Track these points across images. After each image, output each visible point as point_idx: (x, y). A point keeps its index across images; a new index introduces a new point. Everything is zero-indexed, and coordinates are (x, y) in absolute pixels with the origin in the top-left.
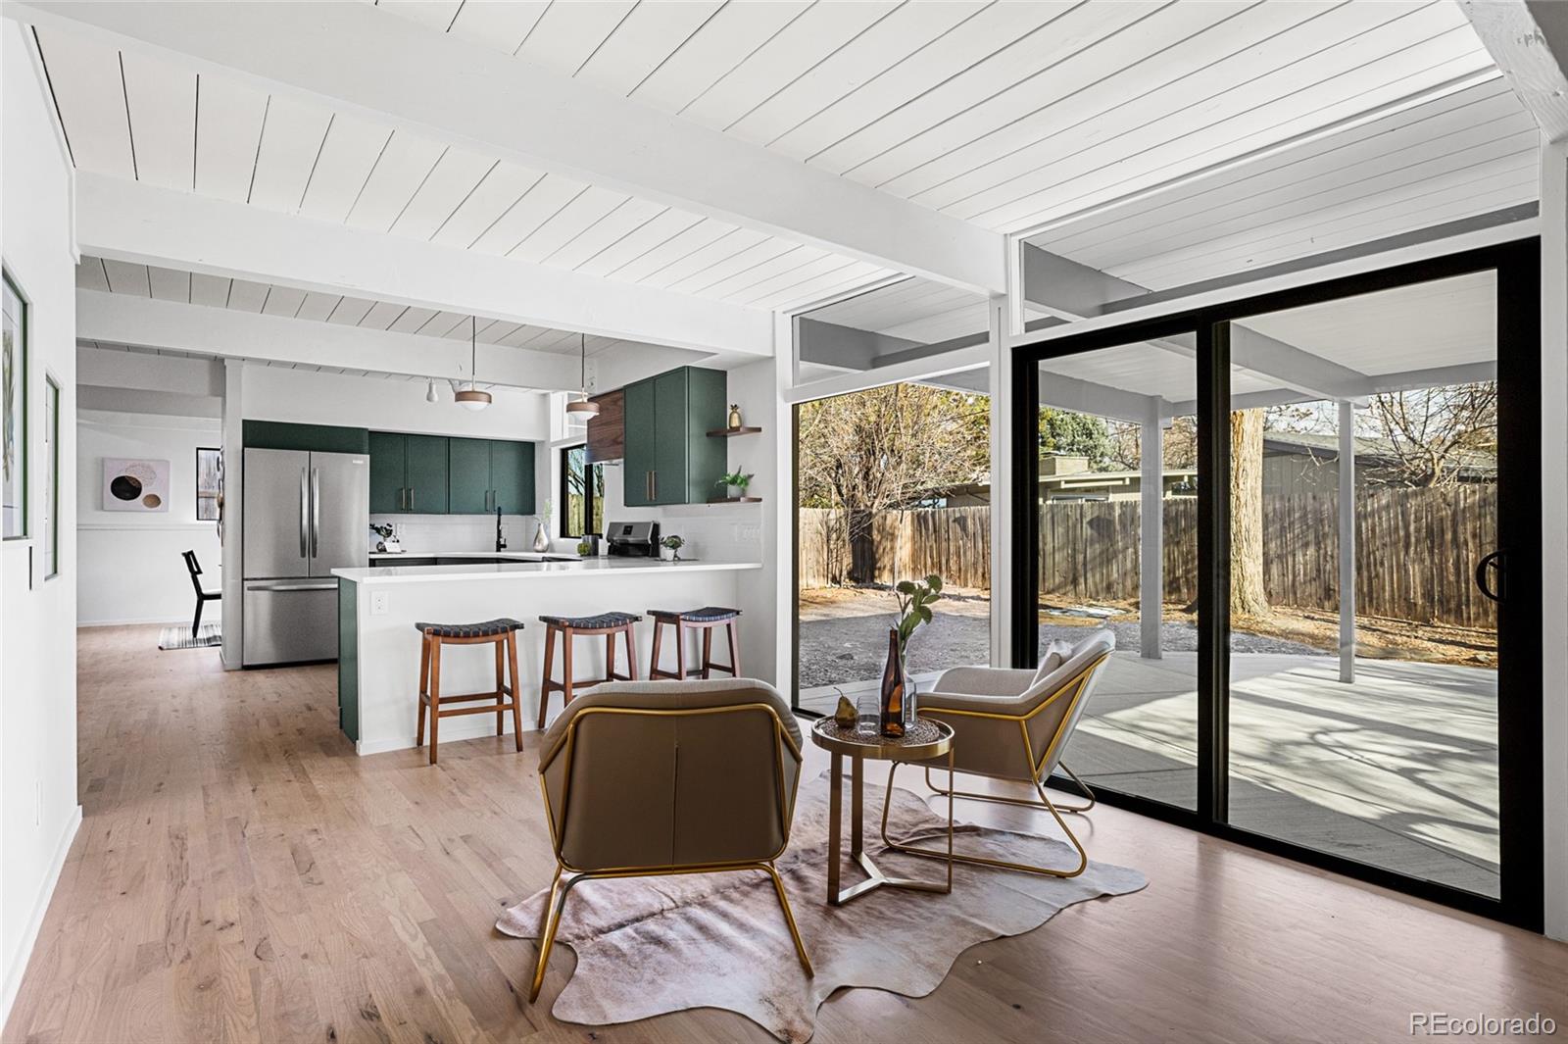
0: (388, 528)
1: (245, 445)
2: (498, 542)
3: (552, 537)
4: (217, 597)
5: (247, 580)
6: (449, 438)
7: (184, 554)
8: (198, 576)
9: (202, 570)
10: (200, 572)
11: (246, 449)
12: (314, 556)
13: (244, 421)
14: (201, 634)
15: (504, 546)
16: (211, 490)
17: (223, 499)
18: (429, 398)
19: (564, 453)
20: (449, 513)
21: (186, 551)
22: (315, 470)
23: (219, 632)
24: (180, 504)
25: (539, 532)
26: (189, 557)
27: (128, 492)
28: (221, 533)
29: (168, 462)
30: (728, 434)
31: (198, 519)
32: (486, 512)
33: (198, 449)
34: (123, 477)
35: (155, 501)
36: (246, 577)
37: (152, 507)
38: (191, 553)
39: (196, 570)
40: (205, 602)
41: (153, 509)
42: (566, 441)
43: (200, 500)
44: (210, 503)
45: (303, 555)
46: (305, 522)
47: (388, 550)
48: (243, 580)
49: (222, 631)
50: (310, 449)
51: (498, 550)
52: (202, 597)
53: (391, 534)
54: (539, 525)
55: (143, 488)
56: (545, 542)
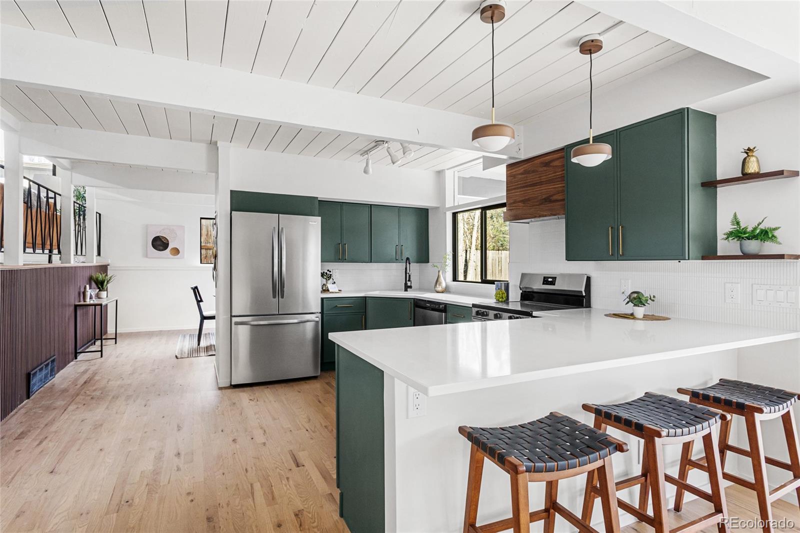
0: (328, 273)
1: (233, 209)
2: (406, 284)
3: (447, 281)
4: (213, 318)
5: (234, 316)
6: (371, 205)
7: (192, 288)
8: (201, 303)
9: (203, 300)
10: (201, 301)
11: (233, 212)
12: (282, 297)
13: (231, 191)
14: (203, 343)
15: (410, 287)
16: (208, 245)
17: (216, 251)
18: (366, 171)
19: (455, 215)
20: (371, 262)
21: (194, 286)
22: (282, 228)
23: (213, 342)
24: (191, 253)
25: (438, 277)
26: (195, 289)
27: (161, 246)
28: (215, 278)
29: (184, 226)
30: (718, 186)
31: (201, 263)
32: (396, 261)
33: (201, 218)
34: (158, 237)
35: (176, 251)
36: (233, 314)
37: (174, 256)
38: (196, 288)
39: (199, 299)
40: (205, 321)
41: (175, 257)
42: (459, 206)
43: (202, 250)
44: (208, 254)
45: (274, 297)
46: (276, 269)
47: (330, 290)
48: (231, 316)
49: (216, 342)
50: (279, 213)
51: (406, 290)
52: (203, 318)
53: (330, 277)
54: (439, 271)
55: (170, 244)
56: (444, 285)
